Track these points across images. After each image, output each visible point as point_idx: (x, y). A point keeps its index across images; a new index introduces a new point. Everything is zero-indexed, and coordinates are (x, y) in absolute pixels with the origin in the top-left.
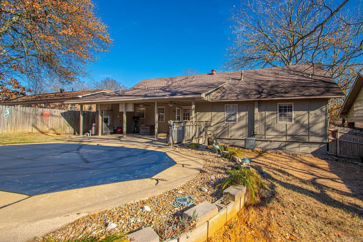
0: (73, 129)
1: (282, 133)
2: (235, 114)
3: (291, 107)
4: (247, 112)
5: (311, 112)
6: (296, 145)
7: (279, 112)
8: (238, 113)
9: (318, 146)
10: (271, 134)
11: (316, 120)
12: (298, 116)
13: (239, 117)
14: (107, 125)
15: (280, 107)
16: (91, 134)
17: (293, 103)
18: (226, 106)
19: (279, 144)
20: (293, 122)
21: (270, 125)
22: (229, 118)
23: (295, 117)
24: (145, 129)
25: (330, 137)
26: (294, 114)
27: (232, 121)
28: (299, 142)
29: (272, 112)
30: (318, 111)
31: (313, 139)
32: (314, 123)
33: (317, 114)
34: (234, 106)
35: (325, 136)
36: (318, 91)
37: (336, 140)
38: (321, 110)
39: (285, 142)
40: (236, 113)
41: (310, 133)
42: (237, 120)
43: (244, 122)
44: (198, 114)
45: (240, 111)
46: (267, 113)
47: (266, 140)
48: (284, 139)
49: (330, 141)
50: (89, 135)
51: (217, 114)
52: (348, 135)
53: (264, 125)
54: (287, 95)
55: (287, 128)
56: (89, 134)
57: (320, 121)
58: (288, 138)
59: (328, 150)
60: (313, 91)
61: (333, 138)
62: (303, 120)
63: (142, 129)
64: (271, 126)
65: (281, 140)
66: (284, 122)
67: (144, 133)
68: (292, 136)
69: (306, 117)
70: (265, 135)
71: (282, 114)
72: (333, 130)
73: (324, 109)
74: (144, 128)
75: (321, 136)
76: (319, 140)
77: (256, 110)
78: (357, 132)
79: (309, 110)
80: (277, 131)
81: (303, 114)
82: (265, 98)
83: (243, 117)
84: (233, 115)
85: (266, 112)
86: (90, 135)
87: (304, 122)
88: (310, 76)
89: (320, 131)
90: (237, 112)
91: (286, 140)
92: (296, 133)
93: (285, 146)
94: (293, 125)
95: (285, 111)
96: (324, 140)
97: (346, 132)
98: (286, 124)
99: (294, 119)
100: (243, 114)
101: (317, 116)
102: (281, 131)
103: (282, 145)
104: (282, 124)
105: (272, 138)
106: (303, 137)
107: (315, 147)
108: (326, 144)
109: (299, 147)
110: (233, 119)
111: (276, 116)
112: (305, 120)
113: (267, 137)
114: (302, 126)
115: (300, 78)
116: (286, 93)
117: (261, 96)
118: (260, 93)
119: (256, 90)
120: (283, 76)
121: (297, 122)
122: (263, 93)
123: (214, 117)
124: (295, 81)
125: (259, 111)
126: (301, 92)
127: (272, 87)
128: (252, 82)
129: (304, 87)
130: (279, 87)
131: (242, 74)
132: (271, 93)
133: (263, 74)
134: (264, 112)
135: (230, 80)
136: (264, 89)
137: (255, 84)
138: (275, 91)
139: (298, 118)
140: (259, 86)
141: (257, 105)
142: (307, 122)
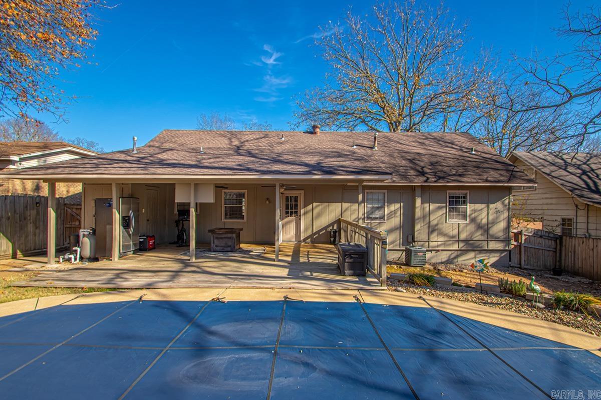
0: (10, 244)
1: (453, 237)
2: (383, 207)
3: (464, 197)
4: (402, 204)
5: (491, 206)
6: (472, 255)
7: (449, 205)
8: (387, 206)
9: (498, 255)
10: (437, 240)
11: (497, 218)
12: (474, 211)
13: (389, 212)
14: (128, 233)
15: (450, 197)
16: (78, 256)
17: (468, 192)
18: (367, 193)
19: (448, 255)
20: (468, 220)
21: (436, 225)
22: (371, 213)
23: (471, 213)
24: (225, 238)
25: (513, 242)
26: (470, 208)
27: (377, 218)
28: (475, 251)
29: (439, 205)
30: (499, 205)
31: (493, 245)
32: (494, 222)
33: (499, 209)
34: (381, 193)
35: (507, 241)
36: (502, 175)
37: (520, 246)
38: (503, 203)
39: (457, 250)
40: (384, 205)
41: (489, 236)
42: (386, 217)
43: (396, 221)
44: (317, 206)
45: (390, 202)
46: (433, 206)
47: (430, 249)
48: (455, 247)
49: (513, 246)
50: (73, 260)
51: (351, 206)
52: (533, 238)
53: (428, 225)
55: (460, 230)
56: (72, 256)
57: (501, 219)
58: (461, 245)
59: (510, 261)
60: (495, 175)
61: (516, 243)
62: (480, 217)
63: (217, 238)
64: (437, 227)
65: (451, 249)
66: (455, 221)
67: (222, 248)
68: (466, 241)
69: (484, 213)
70: (429, 242)
71: (453, 208)
72: (515, 231)
73: (507, 201)
74: (223, 236)
75: (502, 241)
76: (499, 246)
77: (418, 202)
78: (543, 234)
79: (488, 202)
80: (445, 235)
81: (481, 208)
82: (435, 182)
83: (395, 212)
84: (378, 208)
85: (431, 204)
86: (76, 259)
87: (482, 219)
88: (472, 151)
89: (501, 234)
90: (386, 204)
91: (458, 249)
92: (471, 237)
93: (457, 257)
94: (467, 225)
95: (458, 203)
96: (506, 246)
97: (530, 235)
98: (459, 224)
99: (469, 216)
100: (395, 207)
101: (497, 212)
102: (451, 234)
103: (452, 257)
104: (453, 224)
105: (438, 246)
106: (480, 242)
107: (495, 257)
108: (509, 252)
109: (475, 258)
110: (377, 216)
111: (445, 212)
112: (483, 218)
113: (432, 244)
114: (479, 227)
115: (461, 153)
116: (460, 175)
117: (428, 178)
118: (423, 173)
119: (412, 168)
120: (435, 149)
121: (473, 220)
122: (427, 173)
123: (345, 211)
124: (458, 157)
125: (422, 203)
126: (480, 175)
127: (432, 164)
128: (396, 155)
129: (478, 167)
130: (443, 166)
131: (375, 138)
132: (439, 174)
133: (401, 141)
134: (427, 205)
135: (355, 147)
136: (423, 168)
137: (402, 157)
138: (442, 171)
139: (476, 214)
140: (411, 161)
141: (422, 193)
142: (485, 221)
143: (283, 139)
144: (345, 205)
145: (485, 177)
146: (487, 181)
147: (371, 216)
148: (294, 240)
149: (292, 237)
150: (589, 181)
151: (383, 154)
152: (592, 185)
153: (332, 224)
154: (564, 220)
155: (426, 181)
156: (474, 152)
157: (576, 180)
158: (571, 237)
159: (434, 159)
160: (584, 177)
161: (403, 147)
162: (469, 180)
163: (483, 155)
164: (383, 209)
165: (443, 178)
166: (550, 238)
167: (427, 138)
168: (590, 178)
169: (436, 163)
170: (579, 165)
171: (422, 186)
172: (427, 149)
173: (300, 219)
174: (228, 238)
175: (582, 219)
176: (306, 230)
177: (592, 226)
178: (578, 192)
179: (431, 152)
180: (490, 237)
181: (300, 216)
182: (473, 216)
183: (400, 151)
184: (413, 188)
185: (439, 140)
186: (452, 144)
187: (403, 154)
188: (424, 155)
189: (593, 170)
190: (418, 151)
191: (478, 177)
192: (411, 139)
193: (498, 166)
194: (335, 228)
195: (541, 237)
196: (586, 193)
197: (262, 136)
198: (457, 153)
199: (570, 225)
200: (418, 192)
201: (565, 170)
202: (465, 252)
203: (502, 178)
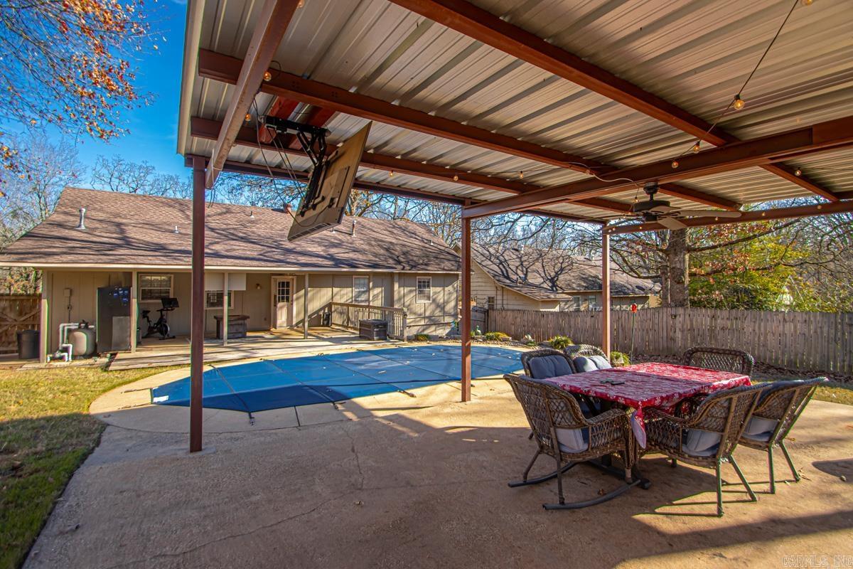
1: (420, 315)
2: (368, 290)
3: (428, 282)
4: (383, 288)
5: (446, 289)
6: (433, 328)
7: (418, 289)
8: (372, 290)
9: (450, 327)
10: (409, 318)
11: (449, 298)
12: (435, 293)
13: (373, 295)
15: (419, 282)
17: (431, 278)
18: (355, 279)
20: (431, 300)
21: (409, 305)
22: (359, 296)
23: (433, 294)
24: (235, 325)
26: (432, 290)
28: (435, 324)
29: (411, 288)
30: (450, 288)
31: (448, 319)
32: (448, 302)
33: (450, 291)
34: (367, 278)
35: (455, 316)
36: (453, 265)
38: (453, 286)
43: (380, 301)
44: (309, 291)
45: (374, 287)
46: (407, 289)
48: (422, 323)
49: (460, 319)
51: (340, 291)
53: (403, 305)
54: (429, 268)
55: (426, 308)
57: (452, 299)
58: (426, 320)
59: (458, 330)
60: (447, 265)
62: (439, 298)
65: (419, 324)
66: (423, 301)
68: (429, 317)
69: (442, 295)
71: (421, 291)
73: (456, 285)
75: (453, 316)
76: (451, 320)
77: (396, 286)
79: (444, 286)
80: (415, 314)
81: (439, 291)
82: (410, 270)
83: (378, 294)
84: (364, 292)
85: (405, 288)
87: (440, 300)
88: (430, 243)
89: (452, 311)
90: (371, 288)
91: (424, 324)
92: (433, 314)
93: (424, 330)
94: (431, 304)
95: (424, 287)
96: (454, 320)
98: (425, 303)
99: (432, 297)
100: (378, 290)
101: (450, 293)
102: (419, 312)
104: (421, 305)
105: (410, 323)
106: (439, 318)
107: (448, 328)
108: (457, 324)
109: (435, 330)
110: (363, 299)
111: (415, 294)
113: (407, 321)
114: (438, 306)
115: (423, 244)
116: (426, 265)
117: (404, 267)
118: (399, 262)
119: (390, 257)
120: (403, 239)
121: (434, 300)
122: (402, 262)
123: (336, 294)
124: (421, 248)
125: (399, 287)
126: (439, 265)
127: (404, 254)
128: (373, 243)
129: (437, 258)
130: (412, 256)
131: (353, 225)
132: (411, 263)
133: (373, 229)
134: (402, 289)
135: (334, 232)
136: (398, 257)
137: (379, 245)
138: (412, 260)
139: (435, 296)
140: (387, 250)
141: (399, 279)
142: (442, 301)
143: (252, 217)
144: (335, 290)
145: (442, 267)
146: (444, 270)
147: (357, 299)
148: (285, 325)
149: (283, 322)
150: (503, 269)
151: (362, 242)
152: (505, 272)
153: (323, 308)
154: (489, 298)
155: (403, 269)
156: (432, 244)
157: (496, 268)
158: (493, 310)
159: (405, 249)
160: (501, 266)
161: (378, 235)
162: (432, 269)
163: (439, 247)
164: (367, 294)
165: (415, 266)
166: (481, 312)
167: (394, 227)
168: (504, 267)
169: (407, 252)
170: (498, 256)
171: (399, 273)
172: (397, 239)
173: (292, 304)
174: (238, 324)
175: (499, 297)
176: (298, 314)
177: (505, 302)
178: (497, 278)
179: (401, 242)
180: (445, 314)
181: (292, 301)
182: (434, 297)
183: (376, 240)
184: (392, 274)
185: (404, 230)
186: (415, 234)
187: (380, 243)
188: (397, 244)
189: (506, 261)
190: (390, 240)
191: (437, 266)
192: (382, 227)
193: (450, 257)
194: (326, 311)
195: (476, 311)
196: (501, 278)
197: (224, 210)
198: (420, 244)
199: (493, 302)
200: (396, 278)
201: (490, 260)
202: (429, 326)
203: (453, 267)
